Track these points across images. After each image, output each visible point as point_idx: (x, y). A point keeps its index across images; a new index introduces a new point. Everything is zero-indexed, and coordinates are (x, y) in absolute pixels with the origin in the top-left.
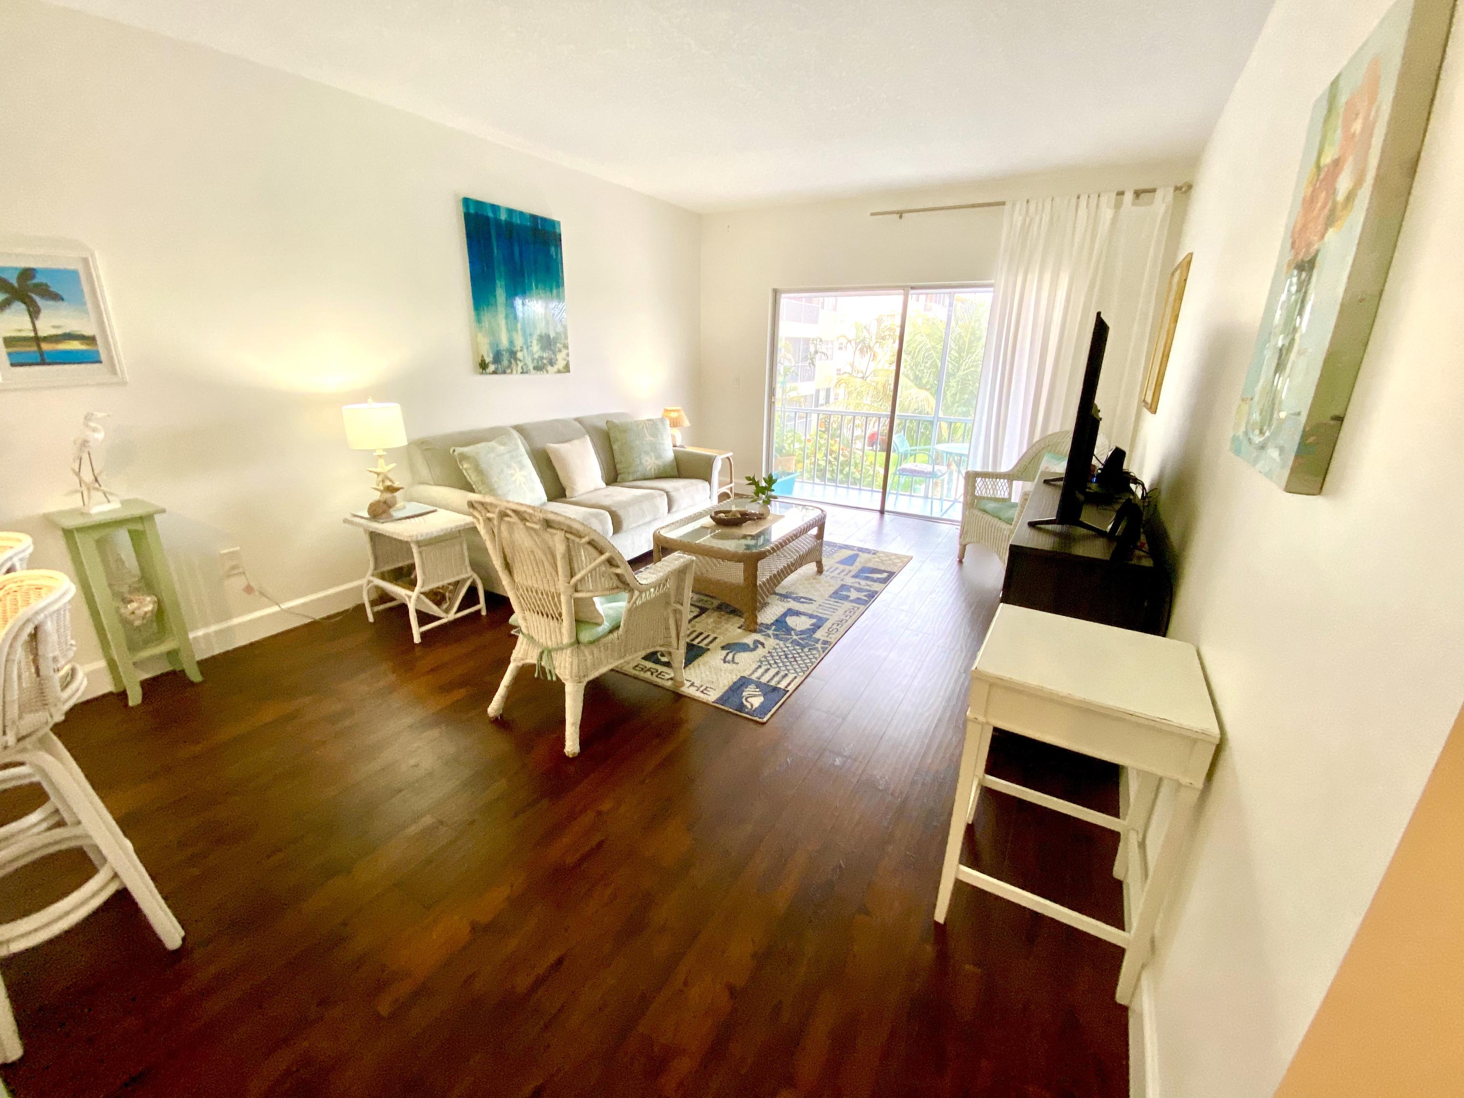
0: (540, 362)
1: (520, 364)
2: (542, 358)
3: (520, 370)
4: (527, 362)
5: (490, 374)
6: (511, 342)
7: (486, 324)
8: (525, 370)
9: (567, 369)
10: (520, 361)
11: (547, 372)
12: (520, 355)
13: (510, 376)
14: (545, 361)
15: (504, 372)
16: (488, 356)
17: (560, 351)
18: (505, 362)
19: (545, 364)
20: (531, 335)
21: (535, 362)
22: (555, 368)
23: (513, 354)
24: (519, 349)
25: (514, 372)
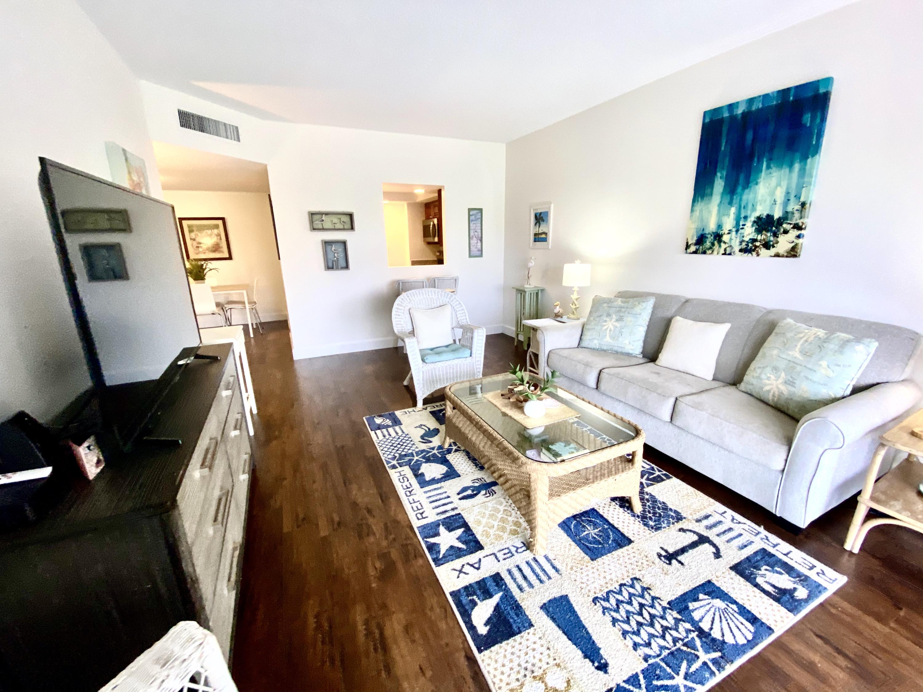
0: (750, 245)
1: (723, 246)
2: (754, 240)
3: (722, 251)
4: (733, 244)
5: (690, 253)
6: (720, 226)
7: (697, 213)
8: (727, 252)
9: (793, 253)
10: (725, 243)
11: (758, 255)
12: (725, 238)
13: (711, 256)
14: (758, 244)
15: (704, 253)
16: (692, 239)
17: (786, 232)
18: (708, 244)
19: (756, 247)
20: (746, 218)
21: (744, 244)
22: (773, 251)
23: (718, 237)
24: (727, 232)
25: (715, 252)
